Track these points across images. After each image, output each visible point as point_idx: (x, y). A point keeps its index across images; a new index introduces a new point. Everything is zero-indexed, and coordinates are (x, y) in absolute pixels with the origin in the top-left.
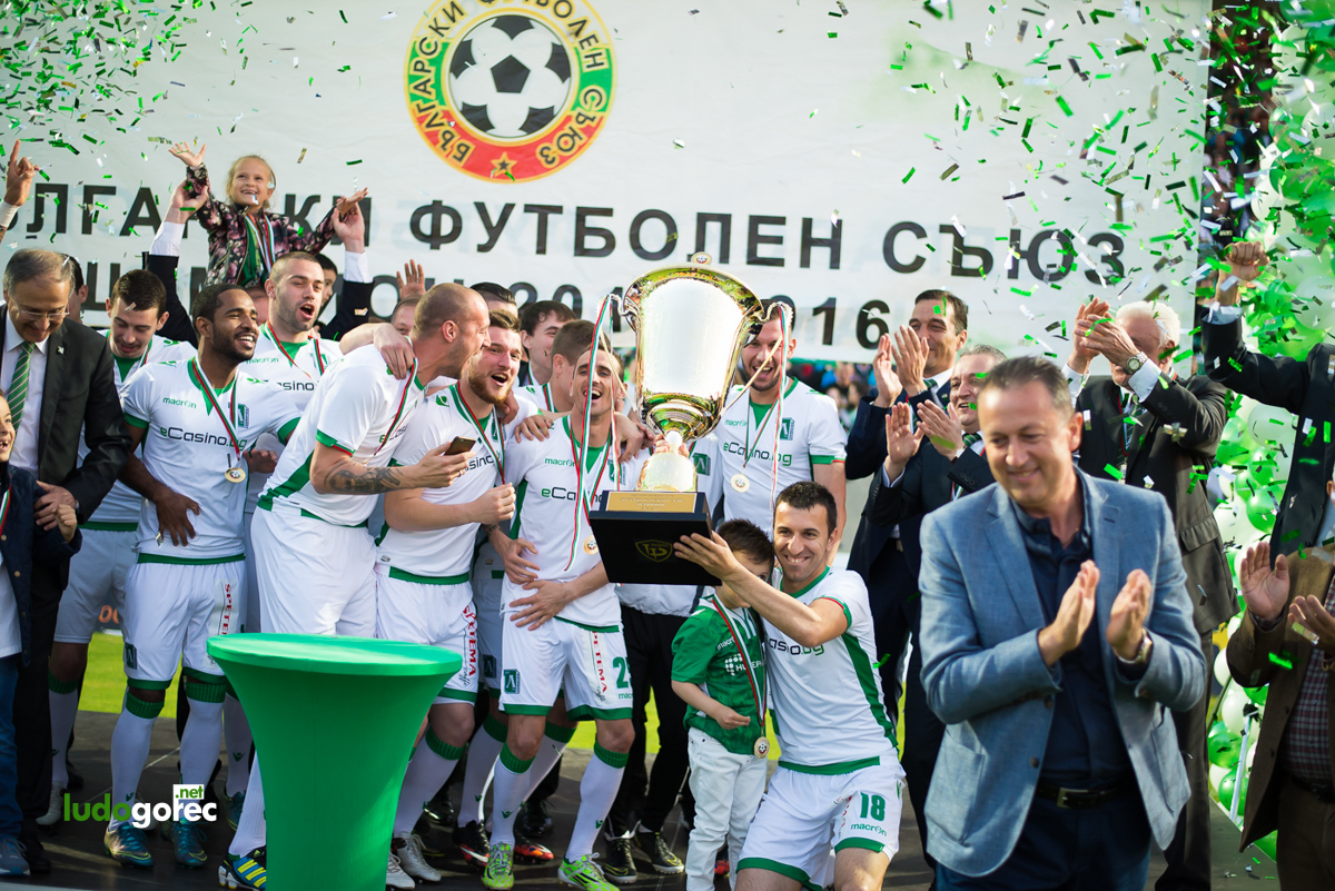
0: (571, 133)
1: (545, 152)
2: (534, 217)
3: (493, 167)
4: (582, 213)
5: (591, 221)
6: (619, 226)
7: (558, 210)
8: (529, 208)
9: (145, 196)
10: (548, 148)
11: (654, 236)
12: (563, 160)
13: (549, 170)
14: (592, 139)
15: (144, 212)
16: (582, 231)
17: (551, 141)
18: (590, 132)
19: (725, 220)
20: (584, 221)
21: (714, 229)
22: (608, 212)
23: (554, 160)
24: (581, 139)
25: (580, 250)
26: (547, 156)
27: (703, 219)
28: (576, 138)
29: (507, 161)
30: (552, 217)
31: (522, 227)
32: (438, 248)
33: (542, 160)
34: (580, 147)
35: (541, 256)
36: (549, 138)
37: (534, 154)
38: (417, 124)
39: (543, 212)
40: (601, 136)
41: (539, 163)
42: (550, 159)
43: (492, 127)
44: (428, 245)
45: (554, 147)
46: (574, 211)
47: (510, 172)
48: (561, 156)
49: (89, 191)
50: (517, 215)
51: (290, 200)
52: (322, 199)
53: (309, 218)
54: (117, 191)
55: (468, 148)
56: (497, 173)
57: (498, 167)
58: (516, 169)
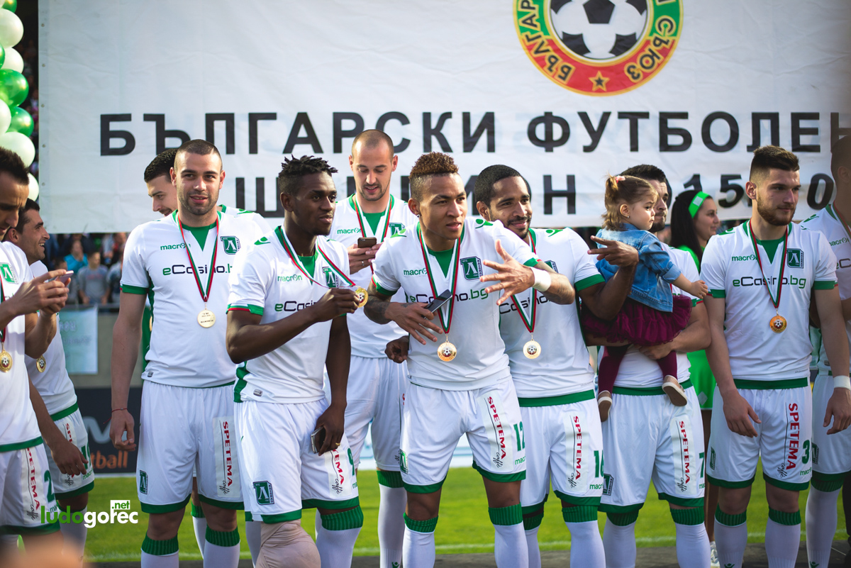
0: (650, 54)
1: (632, 70)
2: (627, 122)
3: (592, 84)
4: (664, 117)
5: (672, 123)
6: (693, 126)
7: (645, 115)
8: (622, 115)
9: (302, 119)
10: (634, 67)
11: (720, 132)
12: (646, 76)
13: (634, 84)
14: (667, 59)
15: (303, 133)
16: (664, 131)
17: (635, 62)
18: (665, 53)
19: (774, 118)
20: (666, 123)
21: (765, 125)
22: (684, 116)
23: (639, 75)
24: (658, 58)
25: (664, 147)
26: (632, 74)
27: (757, 118)
28: (655, 58)
29: (602, 78)
30: (641, 122)
31: (618, 131)
32: (552, 151)
33: (629, 76)
34: (659, 65)
35: (634, 154)
36: (633, 59)
37: (623, 72)
38: (527, 51)
39: (634, 118)
40: (676, 55)
41: (628, 78)
42: (635, 75)
43: (588, 51)
44: (543, 149)
45: (638, 66)
46: (658, 115)
47: (604, 89)
48: (643, 72)
49: (254, 119)
50: (613, 119)
51: (427, 117)
52: (453, 115)
53: (444, 131)
54: (278, 116)
55: (569, 68)
56: (594, 88)
57: (595, 83)
58: (607, 84)
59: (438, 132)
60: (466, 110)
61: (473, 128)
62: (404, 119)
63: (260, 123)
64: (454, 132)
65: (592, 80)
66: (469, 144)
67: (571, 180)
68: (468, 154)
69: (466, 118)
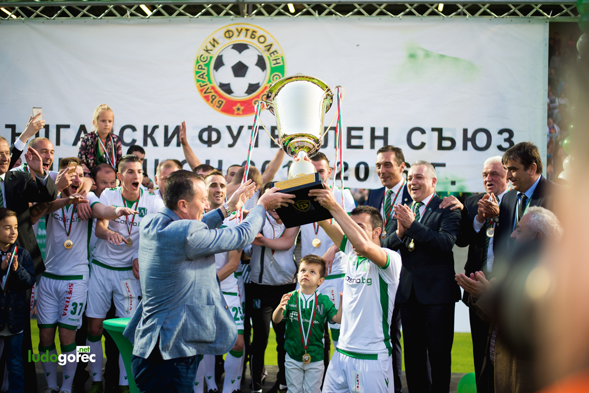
1: (256, 103)
3: (234, 110)
4: (273, 129)
7: (263, 128)
8: (250, 128)
9: (83, 128)
16: (273, 137)
17: (259, 98)
20: (274, 132)
21: (331, 134)
25: (273, 145)
29: (240, 107)
30: (260, 131)
31: (247, 136)
32: (211, 146)
35: (257, 148)
36: (258, 96)
37: (252, 104)
38: (200, 93)
41: (254, 107)
43: (233, 92)
44: (206, 145)
45: (260, 100)
46: (270, 128)
47: (241, 113)
49: (59, 127)
50: (245, 131)
51: (146, 128)
52: (160, 127)
53: (154, 135)
54: (71, 126)
55: (222, 102)
56: (236, 113)
57: (236, 110)
58: (243, 111)
59: (151, 136)
60: (166, 124)
61: (170, 134)
62: (134, 129)
63: (62, 130)
64: (159, 136)
65: (235, 108)
66: (167, 142)
67: (220, 162)
68: (166, 148)
69: (166, 128)
